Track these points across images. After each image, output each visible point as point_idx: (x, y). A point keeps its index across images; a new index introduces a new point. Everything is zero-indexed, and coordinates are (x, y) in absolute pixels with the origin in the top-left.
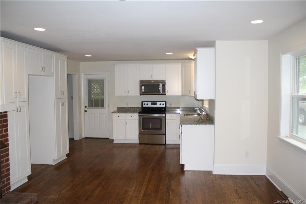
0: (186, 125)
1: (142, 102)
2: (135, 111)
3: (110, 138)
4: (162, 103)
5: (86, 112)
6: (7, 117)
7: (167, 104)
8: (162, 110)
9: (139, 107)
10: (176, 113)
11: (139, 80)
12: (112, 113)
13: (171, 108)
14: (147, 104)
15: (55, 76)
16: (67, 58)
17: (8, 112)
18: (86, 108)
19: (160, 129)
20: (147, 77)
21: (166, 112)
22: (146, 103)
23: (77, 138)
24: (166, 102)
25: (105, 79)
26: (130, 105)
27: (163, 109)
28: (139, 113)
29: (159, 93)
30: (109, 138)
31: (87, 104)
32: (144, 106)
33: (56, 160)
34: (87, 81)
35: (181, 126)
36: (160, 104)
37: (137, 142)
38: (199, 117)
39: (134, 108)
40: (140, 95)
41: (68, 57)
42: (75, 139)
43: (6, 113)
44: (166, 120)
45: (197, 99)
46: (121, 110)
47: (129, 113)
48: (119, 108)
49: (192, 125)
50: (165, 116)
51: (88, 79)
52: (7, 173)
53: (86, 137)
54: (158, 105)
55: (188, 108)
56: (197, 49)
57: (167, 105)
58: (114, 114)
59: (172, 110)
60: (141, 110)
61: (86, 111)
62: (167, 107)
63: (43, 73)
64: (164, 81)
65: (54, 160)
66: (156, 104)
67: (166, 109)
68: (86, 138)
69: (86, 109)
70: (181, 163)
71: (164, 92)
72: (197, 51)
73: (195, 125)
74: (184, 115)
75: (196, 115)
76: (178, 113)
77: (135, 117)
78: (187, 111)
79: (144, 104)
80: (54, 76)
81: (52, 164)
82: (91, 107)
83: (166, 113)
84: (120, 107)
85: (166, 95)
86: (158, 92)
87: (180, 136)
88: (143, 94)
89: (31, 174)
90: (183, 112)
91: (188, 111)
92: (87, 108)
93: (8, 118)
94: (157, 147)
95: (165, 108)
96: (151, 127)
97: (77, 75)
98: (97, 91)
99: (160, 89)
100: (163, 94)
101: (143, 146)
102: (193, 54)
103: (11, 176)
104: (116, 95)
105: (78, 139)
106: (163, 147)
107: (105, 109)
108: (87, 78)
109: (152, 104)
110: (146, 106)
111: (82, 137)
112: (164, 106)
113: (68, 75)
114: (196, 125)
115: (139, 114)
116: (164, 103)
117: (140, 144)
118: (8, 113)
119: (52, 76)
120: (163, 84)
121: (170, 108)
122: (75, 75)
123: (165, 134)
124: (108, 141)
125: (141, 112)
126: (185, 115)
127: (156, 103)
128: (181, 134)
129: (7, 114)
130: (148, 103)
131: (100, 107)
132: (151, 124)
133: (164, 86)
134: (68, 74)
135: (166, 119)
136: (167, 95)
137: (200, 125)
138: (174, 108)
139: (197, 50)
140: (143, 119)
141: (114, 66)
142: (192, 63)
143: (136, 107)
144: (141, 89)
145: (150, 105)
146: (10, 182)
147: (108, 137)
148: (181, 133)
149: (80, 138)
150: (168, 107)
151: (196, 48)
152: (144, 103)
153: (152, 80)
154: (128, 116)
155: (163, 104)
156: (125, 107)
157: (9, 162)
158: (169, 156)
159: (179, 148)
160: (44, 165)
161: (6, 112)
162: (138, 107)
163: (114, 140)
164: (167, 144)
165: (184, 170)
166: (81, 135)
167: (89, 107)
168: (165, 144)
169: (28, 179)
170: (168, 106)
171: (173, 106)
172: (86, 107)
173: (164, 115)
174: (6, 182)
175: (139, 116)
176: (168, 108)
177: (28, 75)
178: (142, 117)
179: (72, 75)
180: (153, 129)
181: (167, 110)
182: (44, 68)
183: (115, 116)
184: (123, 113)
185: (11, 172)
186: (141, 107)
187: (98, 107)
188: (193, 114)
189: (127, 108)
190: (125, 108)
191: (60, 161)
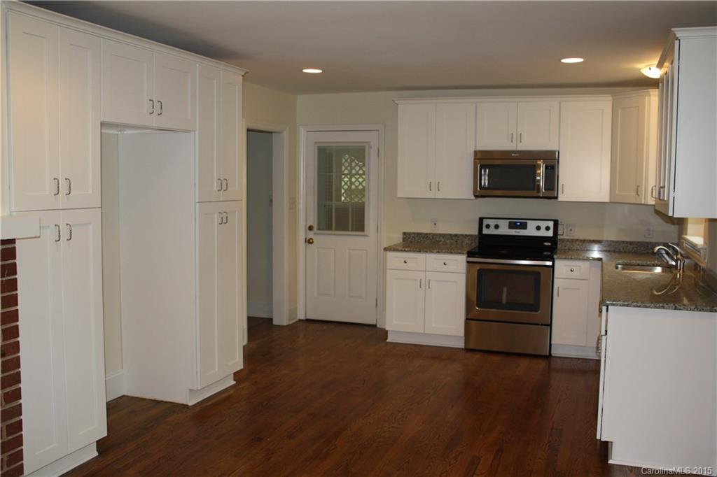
0: (623, 305)
1: (481, 220)
2: (456, 246)
3: (378, 326)
4: (543, 224)
5: (310, 243)
6: (15, 258)
7: (560, 227)
8: (545, 248)
9: (471, 236)
10: (588, 259)
11: (474, 150)
12: (386, 249)
13: (573, 241)
14: (497, 227)
15: (197, 132)
16: (243, 76)
17: (17, 241)
18: (312, 232)
19: (535, 307)
20: (498, 142)
21: (556, 254)
22: (492, 223)
23: (281, 319)
24: (556, 223)
25: (370, 147)
26: (444, 229)
27: (546, 244)
28: (470, 254)
29: (534, 193)
30: (375, 326)
31: (313, 221)
32: (485, 231)
33: (198, 390)
34: (316, 150)
35: (604, 308)
36: (538, 228)
37: (461, 344)
38: (669, 276)
39: (456, 235)
40: (473, 197)
41: (247, 72)
42: (275, 323)
43: (10, 246)
44: (555, 280)
45: (670, 214)
46: (416, 242)
47: (438, 252)
48: (409, 234)
49: (646, 307)
50: (553, 266)
51: (319, 145)
52: (10, 438)
53: (310, 316)
54: (531, 231)
55: (631, 243)
56: (677, 35)
57: (560, 232)
58: (390, 254)
59: (577, 249)
60: (475, 244)
61: (310, 241)
62: (559, 237)
63: (154, 121)
64: (554, 152)
65: (191, 390)
66: (524, 226)
67: (556, 246)
68: (309, 321)
69: (311, 235)
70: (598, 437)
71: (553, 189)
72: (677, 42)
73: (655, 307)
74: (617, 268)
75: (658, 270)
76: (594, 259)
77: (457, 264)
78: (625, 252)
79: (488, 226)
80: (195, 131)
81: (185, 403)
82: (326, 230)
83: (555, 256)
84: (412, 231)
85: (557, 198)
86: (533, 189)
87: (599, 340)
88: (485, 192)
89: (106, 435)
90: (613, 254)
91: (630, 252)
92: (315, 234)
93: (17, 261)
94: (524, 363)
95: (554, 240)
96: (504, 300)
97: (286, 135)
98: (357, 184)
99: (538, 178)
100: (549, 194)
101: (478, 356)
102: (656, 62)
103: (26, 448)
104: (401, 193)
105: (285, 324)
106: (542, 364)
107: (366, 236)
108: (316, 143)
109: (513, 225)
110: (492, 231)
111: (298, 318)
112: (550, 233)
113: (248, 130)
114: (663, 307)
115: (468, 256)
116: (551, 224)
117: (467, 350)
118: (18, 245)
119: (189, 131)
120: (550, 163)
121: (568, 240)
122: (279, 133)
123: (551, 325)
124: (374, 333)
125: (477, 250)
126: (619, 266)
127: (526, 223)
128: (604, 338)
129: (15, 248)
130: (499, 222)
131: (352, 230)
132: (505, 290)
133: (552, 170)
134: (250, 128)
135: (556, 276)
136: (561, 198)
137: (676, 308)
138: (584, 241)
139: (677, 39)
140: (480, 272)
141: (397, 104)
142: (650, 95)
143: (462, 235)
144: (477, 178)
145: (505, 230)
146: (22, 466)
147: (374, 323)
148: (603, 333)
149: (290, 320)
150: (565, 237)
151: (673, 29)
152: (486, 222)
153: (514, 149)
154: (432, 261)
155: (548, 228)
156: (428, 232)
157: (21, 401)
158: (559, 401)
159: (597, 372)
160: (162, 401)
161: (13, 241)
162: (468, 233)
163: (389, 333)
164: (555, 357)
165: (610, 462)
166: (293, 311)
167: (319, 229)
168: (549, 357)
169: (97, 450)
170: (564, 234)
171: (579, 234)
172: (311, 228)
173: (549, 263)
174: (8, 466)
175: (468, 262)
176: (563, 240)
177: (101, 124)
178: (478, 267)
179: (271, 133)
180: (511, 305)
181: (559, 247)
182: (157, 105)
183: (394, 259)
184: (420, 251)
185: (26, 432)
186: (477, 233)
187: (346, 229)
188: (648, 265)
189: (434, 235)
190: (426, 236)
191: (211, 394)
